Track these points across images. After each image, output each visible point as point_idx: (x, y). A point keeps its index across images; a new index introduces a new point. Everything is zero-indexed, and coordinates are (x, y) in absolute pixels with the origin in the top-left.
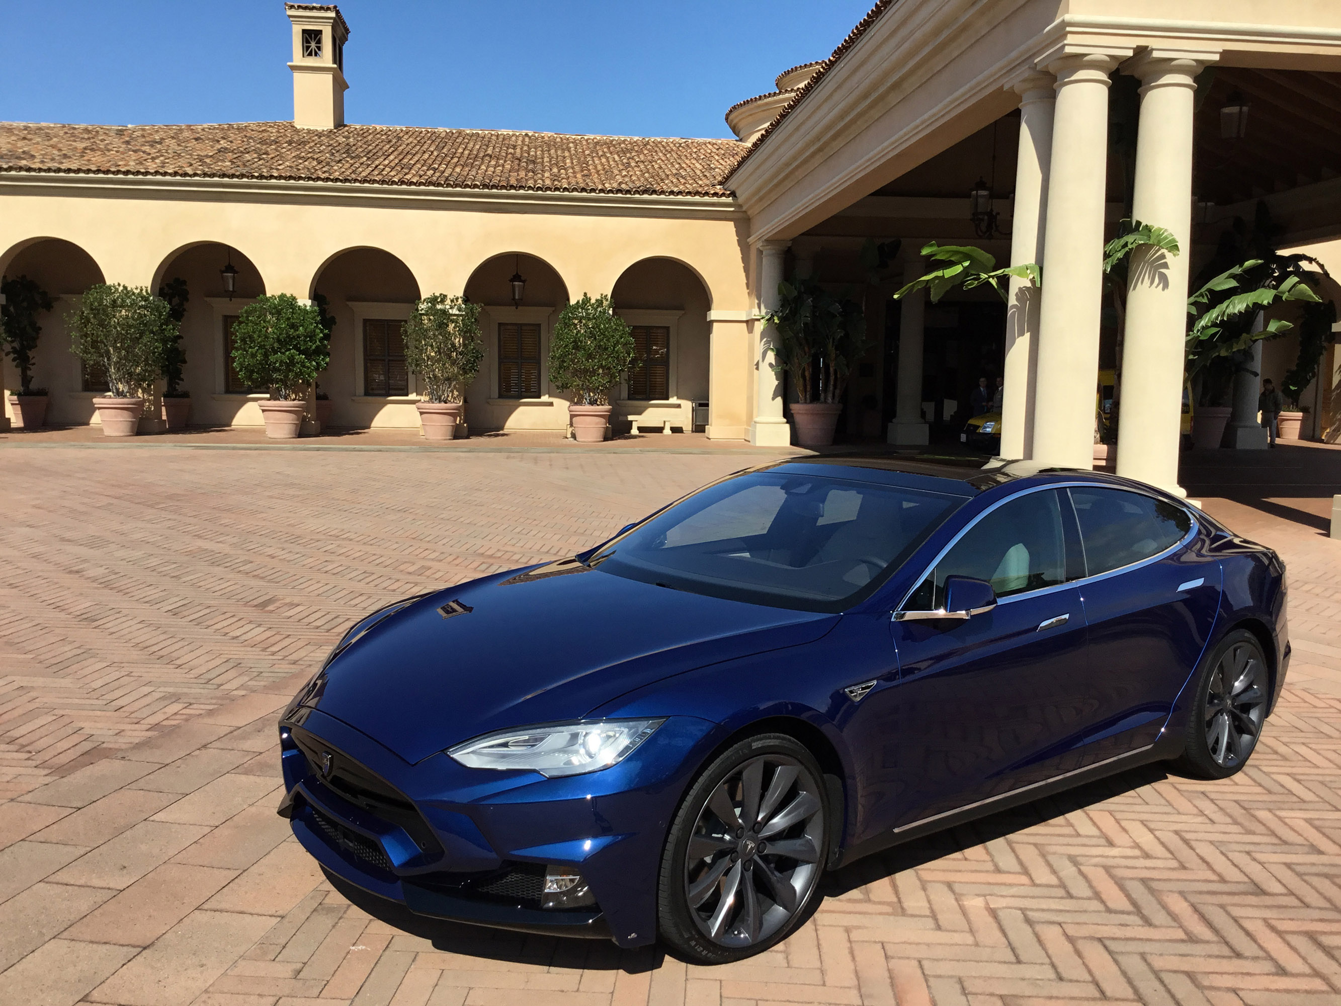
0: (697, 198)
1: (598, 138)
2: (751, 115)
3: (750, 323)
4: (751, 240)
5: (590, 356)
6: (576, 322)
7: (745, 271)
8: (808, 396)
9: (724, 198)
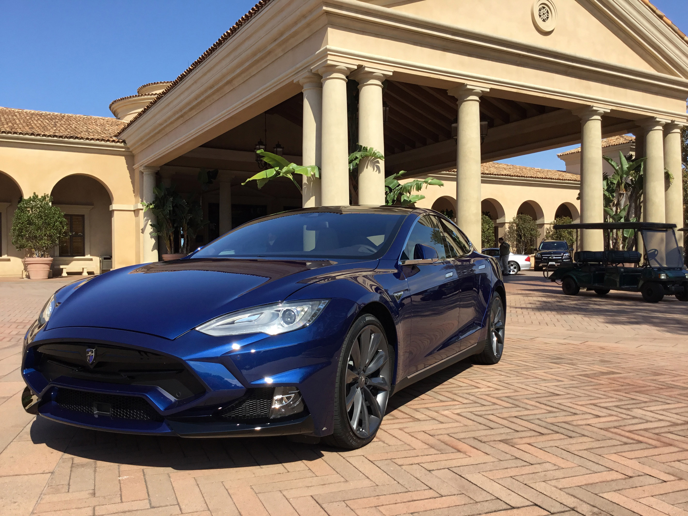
0: (103, 143)
1: (33, 112)
2: (125, 106)
3: (136, 212)
4: (135, 167)
5: (39, 228)
6: (29, 209)
7: (132, 184)
8: (172, 250)
9: (118, 143)
